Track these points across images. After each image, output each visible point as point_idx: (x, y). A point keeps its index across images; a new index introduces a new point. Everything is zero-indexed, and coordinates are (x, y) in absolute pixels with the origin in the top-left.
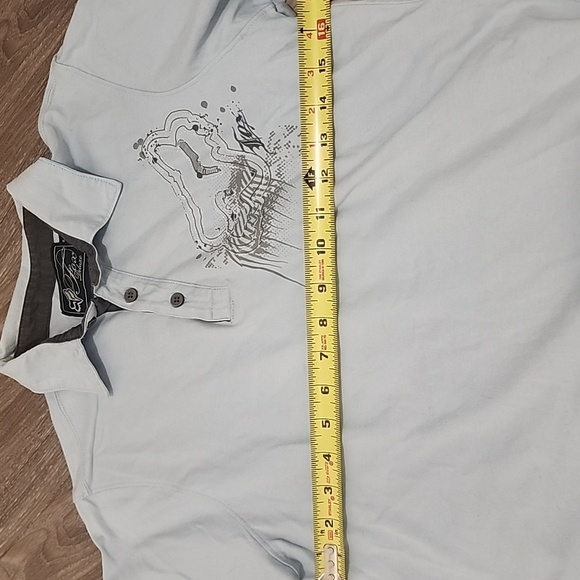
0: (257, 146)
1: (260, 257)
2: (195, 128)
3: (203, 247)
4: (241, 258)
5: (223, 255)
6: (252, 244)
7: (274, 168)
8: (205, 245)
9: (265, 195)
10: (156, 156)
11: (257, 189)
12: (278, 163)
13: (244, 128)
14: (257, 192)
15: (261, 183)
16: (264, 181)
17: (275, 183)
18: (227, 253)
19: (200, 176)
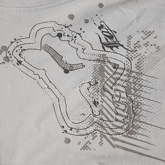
0: (117, 47)
1: (132, 138)
2: (60, 35)
3: (68, 131)
4: (115, 139)
5: (98, 137)
6: (125, 127)
7: (134, 62)
8: (71, 129)
9: (125, 85)
10: (20, 59)
11: (118, 79)
12: (139, 58)
13: (108, 32)
14: (118, 82)
15: (122, 74)
16: (125, 72)
17: (133, 74)
18: (103, 136)
19: (66, 72)
